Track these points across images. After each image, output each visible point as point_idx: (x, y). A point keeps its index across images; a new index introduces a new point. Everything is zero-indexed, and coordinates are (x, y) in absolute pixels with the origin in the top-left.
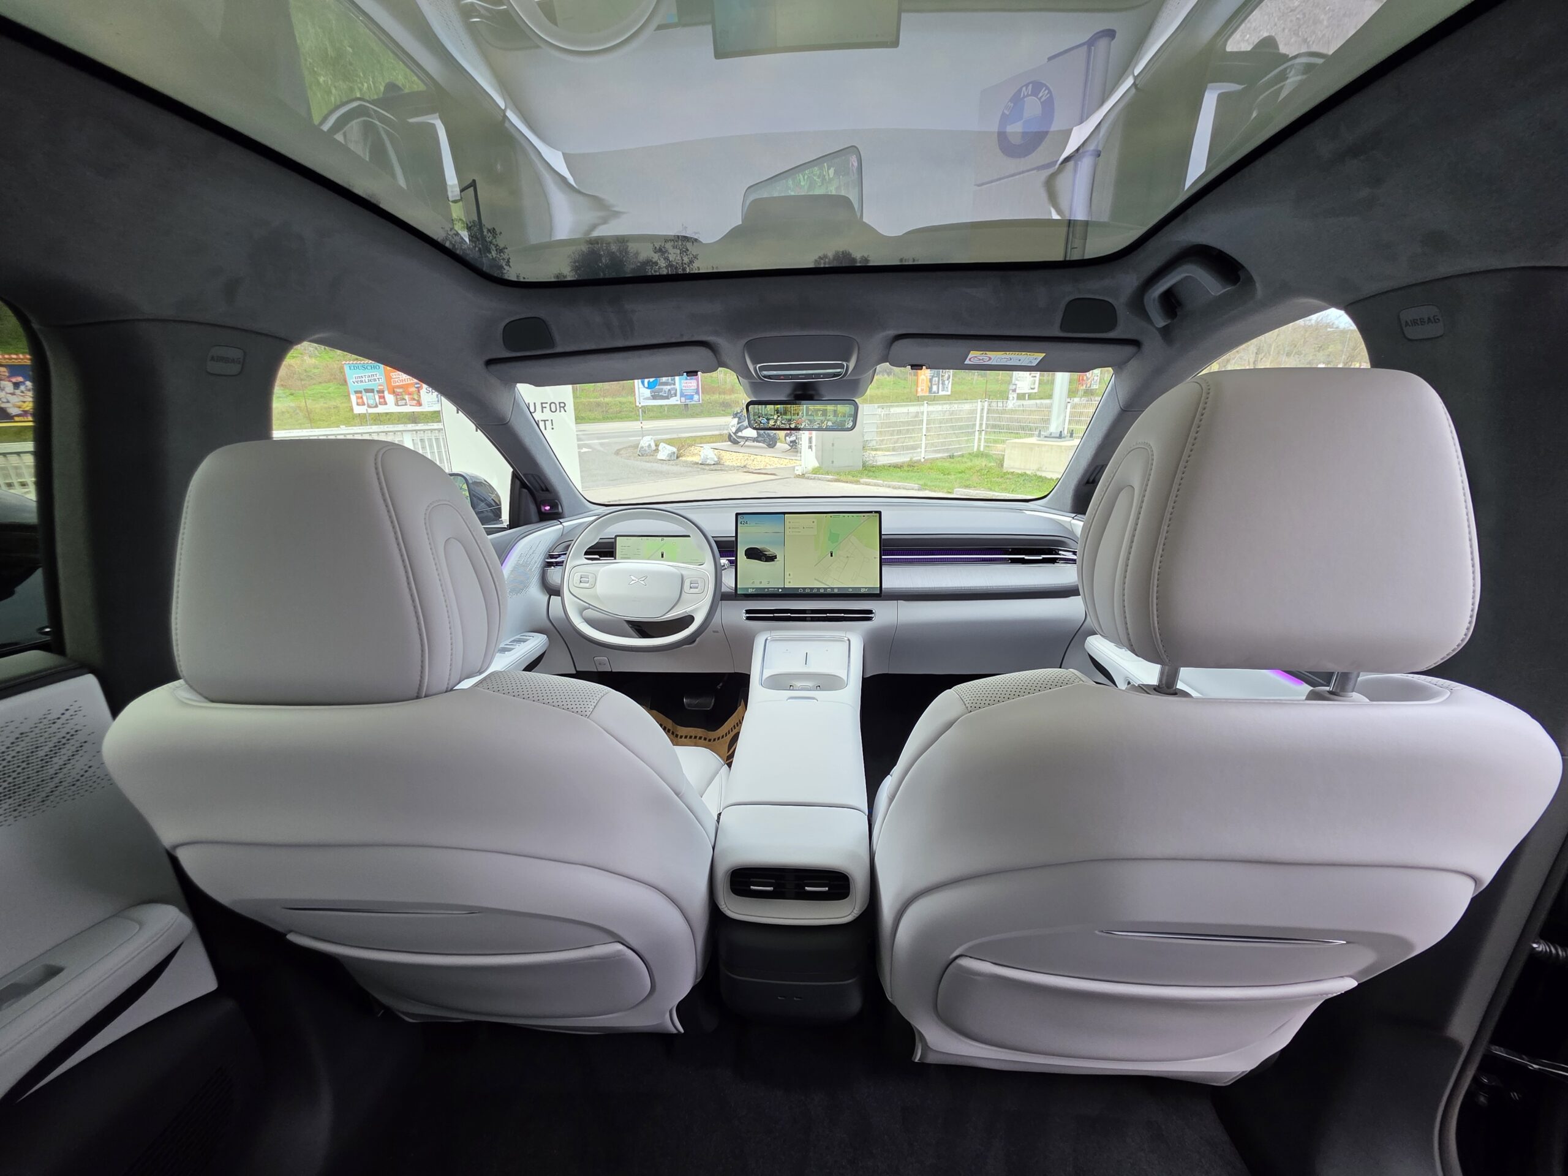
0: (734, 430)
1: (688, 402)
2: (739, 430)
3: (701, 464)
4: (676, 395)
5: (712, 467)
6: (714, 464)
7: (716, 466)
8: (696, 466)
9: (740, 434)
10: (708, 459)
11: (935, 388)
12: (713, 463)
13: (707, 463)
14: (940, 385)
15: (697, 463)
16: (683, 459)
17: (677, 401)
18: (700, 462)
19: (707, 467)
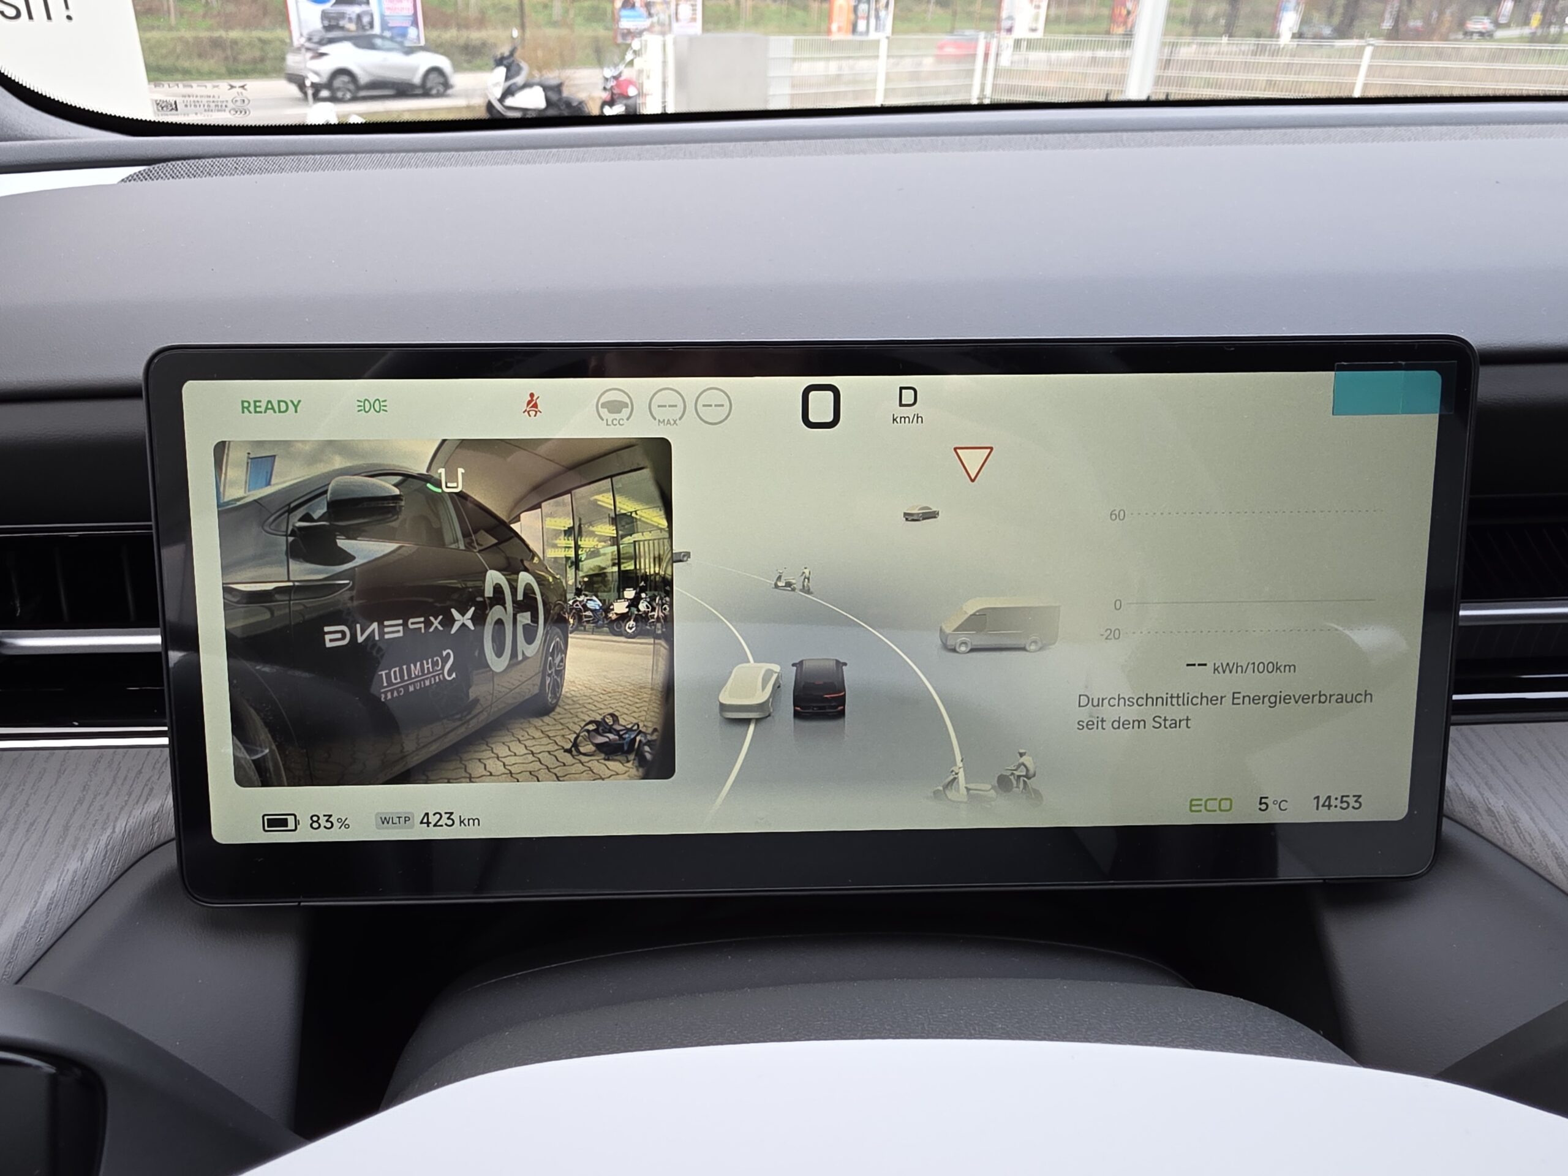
2: (508, 92)
4: (371, 26)
11: (862, 25)
14: (873, 21)
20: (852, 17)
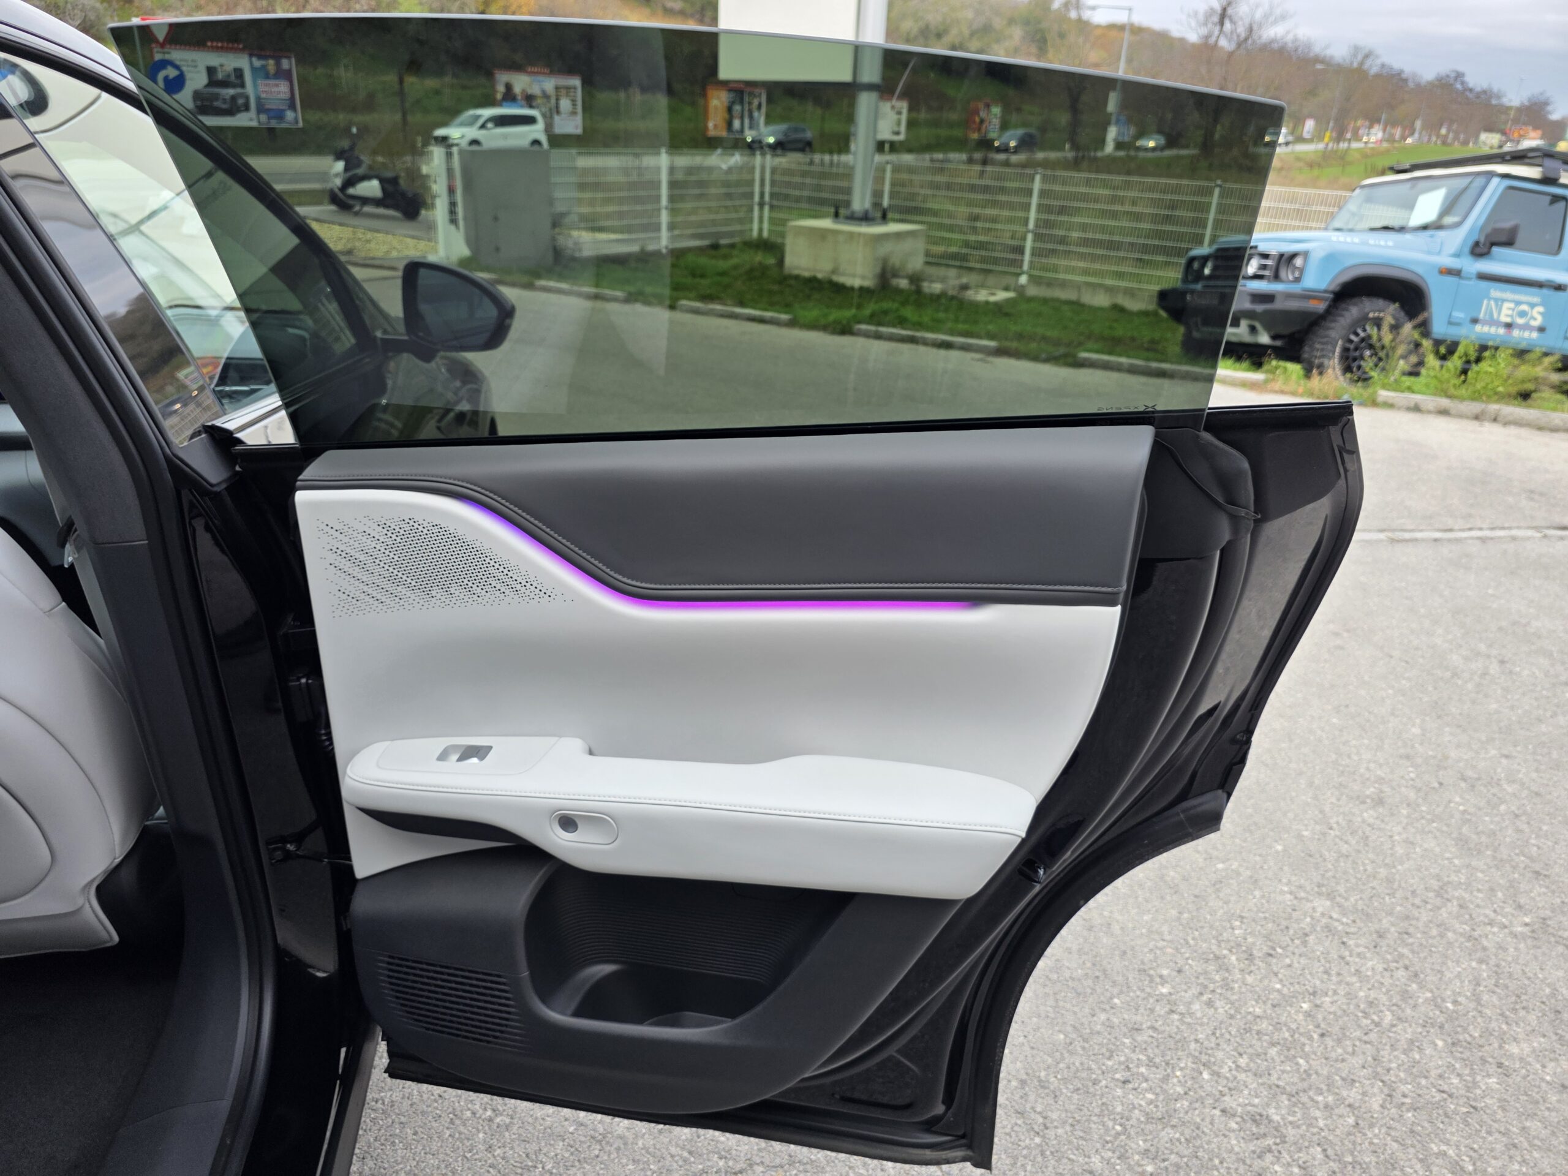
0: (338, 182)
1: (274, 124)
2: (349, 182)
4: (247, 108)
14: (747, 121)
17: (251, 120)
20: (726, 116)
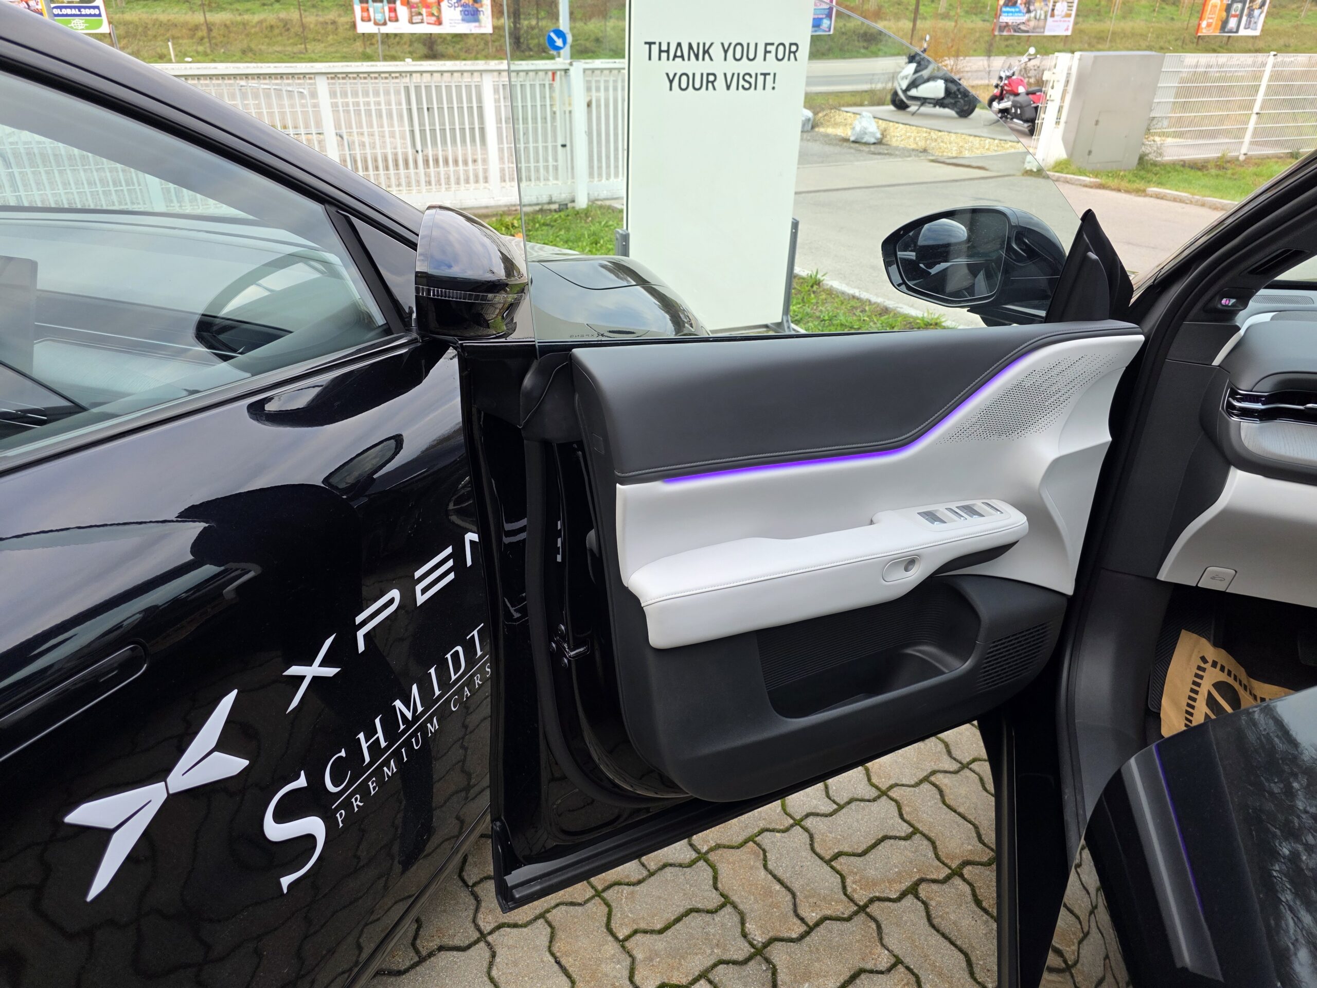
0: (904, 85)
2: (914, 84)
3: (854, 142)
5: (872, 148)
6: (874, 144)
7: (878, 146)
8: (845, 144)
9: (913, 92)
10: (865, 133)
11: (1232, 23)
12: (873, 140)
13: (864, 141)
14: (1244, 19)
15: (846, 140)
16: (821, 130)
18: (852, 139)
19: (865, 148)
20: (1224, 14)
